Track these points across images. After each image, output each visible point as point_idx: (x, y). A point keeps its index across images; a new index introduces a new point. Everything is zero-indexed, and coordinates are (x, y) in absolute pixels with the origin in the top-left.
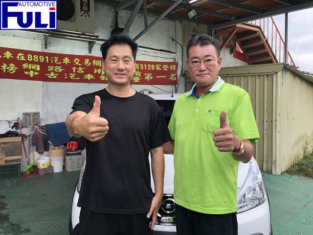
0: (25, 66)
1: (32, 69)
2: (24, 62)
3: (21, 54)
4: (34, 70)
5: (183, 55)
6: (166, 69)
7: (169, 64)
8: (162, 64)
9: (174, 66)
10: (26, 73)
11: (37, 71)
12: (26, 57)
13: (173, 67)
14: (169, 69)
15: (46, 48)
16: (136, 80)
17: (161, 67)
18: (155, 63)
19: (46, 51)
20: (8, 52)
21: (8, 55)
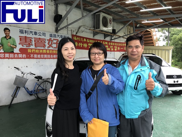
0: (89, 44)
3: (88, 40)
7: (124, 43)
8: (122, 43)
14: (124, 45)
15: (94, 37)
16: (116, 50)
17: (122, 45)
18: (120, 43)
19: (94, 38)
20: (85, 39)
21: (85, 40)
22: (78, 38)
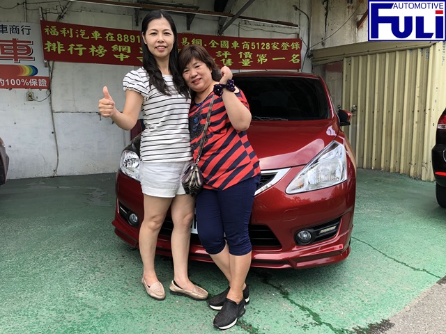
0: (114, 48)
1: (122, 52)
2: (113, 43)
3: (110, 34)
4: (125, 53)
5: (309, 29)
6: (285, 49)
7: (290, 41)
8: (280, 41)
9: (297, 44)
10: (116, 56)
11: (128, 54)
12: (115, 37)
13: (295, 46)
14: (289, 48)
15: (137, 25)
16: (246, 63)
17: (279, 46)
18: (271, 41)
19: (138, 29)
20: (96, 32)
21: (96, 35)
22: (64, 31)
